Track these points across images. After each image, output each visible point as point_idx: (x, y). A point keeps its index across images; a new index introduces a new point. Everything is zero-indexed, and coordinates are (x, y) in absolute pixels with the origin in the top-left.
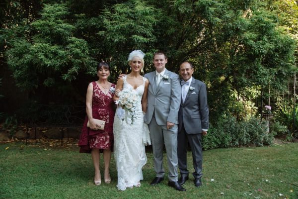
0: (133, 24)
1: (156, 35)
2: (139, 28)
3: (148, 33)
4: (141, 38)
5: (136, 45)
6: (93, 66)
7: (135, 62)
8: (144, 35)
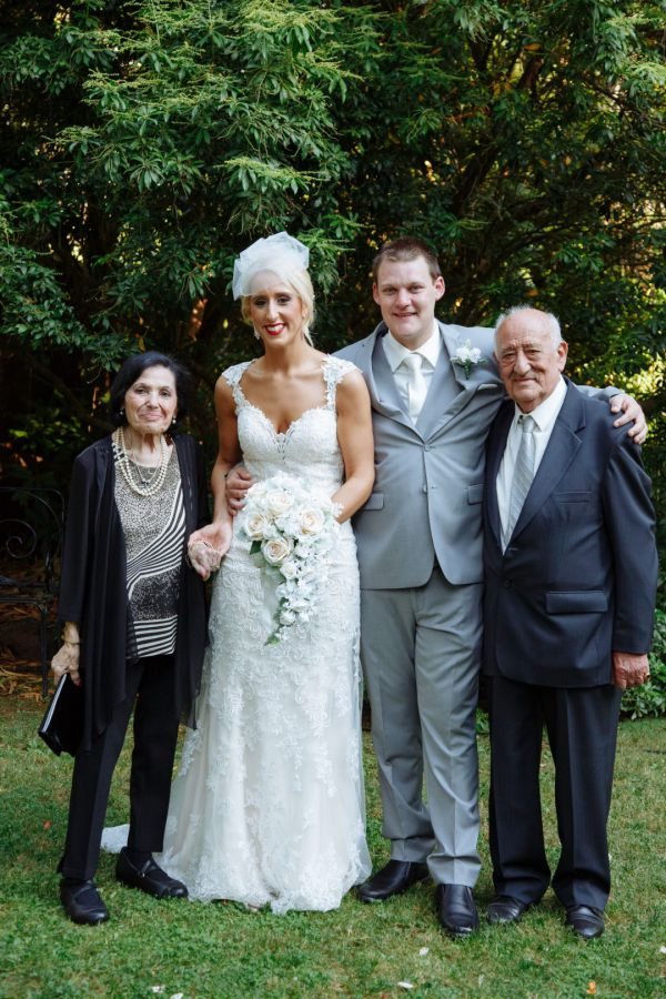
0: (233, 102)
1: (346, 144)
2: (261, 120)
3: (305, 140)
4: (272, 171)
5: (248, 202)
6: (30, 294)
7: (262, 301)
8: (290, 155)
